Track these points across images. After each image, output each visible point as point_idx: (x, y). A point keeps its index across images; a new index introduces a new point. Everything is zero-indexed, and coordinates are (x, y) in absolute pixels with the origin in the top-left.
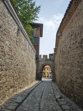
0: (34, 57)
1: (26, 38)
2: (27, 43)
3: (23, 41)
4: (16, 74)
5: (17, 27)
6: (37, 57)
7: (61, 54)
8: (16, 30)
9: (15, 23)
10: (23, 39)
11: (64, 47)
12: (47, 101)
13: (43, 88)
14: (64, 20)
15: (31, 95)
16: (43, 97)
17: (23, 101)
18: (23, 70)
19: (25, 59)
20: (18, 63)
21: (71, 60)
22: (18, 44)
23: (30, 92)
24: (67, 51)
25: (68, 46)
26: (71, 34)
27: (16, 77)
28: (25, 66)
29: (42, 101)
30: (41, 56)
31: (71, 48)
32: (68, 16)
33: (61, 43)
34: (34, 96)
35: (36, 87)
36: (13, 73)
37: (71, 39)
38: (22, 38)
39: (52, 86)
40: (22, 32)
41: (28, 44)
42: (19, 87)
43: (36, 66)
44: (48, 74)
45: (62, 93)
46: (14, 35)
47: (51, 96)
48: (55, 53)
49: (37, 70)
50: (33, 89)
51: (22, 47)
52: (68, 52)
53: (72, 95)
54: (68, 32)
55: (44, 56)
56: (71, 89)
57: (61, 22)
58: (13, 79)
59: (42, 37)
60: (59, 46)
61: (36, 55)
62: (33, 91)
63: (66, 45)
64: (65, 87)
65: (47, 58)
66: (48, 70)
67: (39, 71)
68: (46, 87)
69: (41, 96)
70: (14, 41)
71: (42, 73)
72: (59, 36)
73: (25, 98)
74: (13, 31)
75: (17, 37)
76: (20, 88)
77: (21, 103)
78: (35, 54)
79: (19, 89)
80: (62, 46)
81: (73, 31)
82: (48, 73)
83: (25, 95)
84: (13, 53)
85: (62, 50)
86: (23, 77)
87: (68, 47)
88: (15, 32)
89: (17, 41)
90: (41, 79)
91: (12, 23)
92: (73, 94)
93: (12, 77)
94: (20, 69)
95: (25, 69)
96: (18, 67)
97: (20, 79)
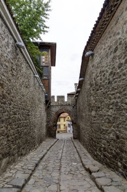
0: (43, 100)
1: (29, 65)
2: (30, 74)
3: (24, 70)
4: (13, 131)
5: (11, 41)
6: (48, 100)
7: (93, 90)
8: (10, 47)
9: (7, 33)
10: (23, 66)
11: (98, 76)
12: (72, 178)
13: (59, 151)
14: (99, 23)
15: (40, 167)
16: (63, 170)
17: (27, 181)
18: (25, 121)
19: (28, 102)
20: (15, 110)
21: (115, 98)
22: (15, 73)
23: (39, 162)
24: (107, 81)
25: (107, 72)
26: (114, 47)
27: (13, 136)
28: (29, 115)
29: (61, 179)
30: (53, 97)
31: (114, 74)
32: (108, 14)
33: (92, 68)
34: (45, 168)
35: (48, 150)
36: (7, 128)
37: (114, 58)
38: (21, 64)
39: (76, 148)
40: (21, 52)
41: (32, 75)
42: (20, 153)
43: (46, 116)
44: (66, 128)
45: (97, 160)
46: (6, 57)
47: (77, 168)
48: (79, 90)
49: (48, 122)
50: (44, 156)
51: (21, 81)
52: (109, 83)
53: (119, 164)
54: (107, 45)
55: (59, 97)
56: (117, 153)
57: (94, 28)
58: (6, 139)
59: (55, 66)
60: (87, 77)
61: (46, 97)
62: (44, 160)
63: (103, 72)
64: (102, 149)
65: (63, 101)
67: (51, 124)
68: (64, 149)
69: (59, 168)
70: (7, 67)
71: (56, 126)
72: (89, 56)
73: (31, 175)
74: (4, 49)
75: (12, 61)
76: (22, 155)
77: (24, 185)
78: (44, 95)
79: (19, 158)
80: (94, 75)
81: (119, 42)
82: (64, 125)
83: (29, 168)
84: (5, 91)
85: (94, 82)
86: (25, 134)
87: (108, 74)
88: (9, 50)
89: (12, 69)
90: (55, 136)
91: (3, 33)
92: (121, 163)
93: (5, 137)
94: (20, 120)
95: (28, 121)
96: (15, 117)
97: (20, 138)
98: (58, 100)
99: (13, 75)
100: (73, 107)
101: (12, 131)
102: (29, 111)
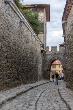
1: (28, 29)
2: (29, 34)
3: (25, 33)
5: (19, 20)
8: (18, 24)
9: (17, 17)
10: (24, 31)
18: (26, 64)
19: (28, 52)
20: (21, 57)
27: (20, 71)
28: (28, 60)
30: (48, 47)
32: (70, 3)
36: (17, 66)
46: (17, 30)
49: (43, 67)
51: (24, 40)
55: (52, 47)
57: (65, 9)
58: (17, 71)
59: (50, 21)
65: (56, 50)
66: (59, 68)
67: (46, 68)
76: (24, 82)
84: (16, 48)
88: (18, 26)
91: (15, 19)
94: (23, 63)
95: (28, 64)
96: (21, 61)
97: (23, 73)
98: (52, 50)
99: (20, 38)
100: (64, 55)
101: (19, 68)
102: (28, 57)
